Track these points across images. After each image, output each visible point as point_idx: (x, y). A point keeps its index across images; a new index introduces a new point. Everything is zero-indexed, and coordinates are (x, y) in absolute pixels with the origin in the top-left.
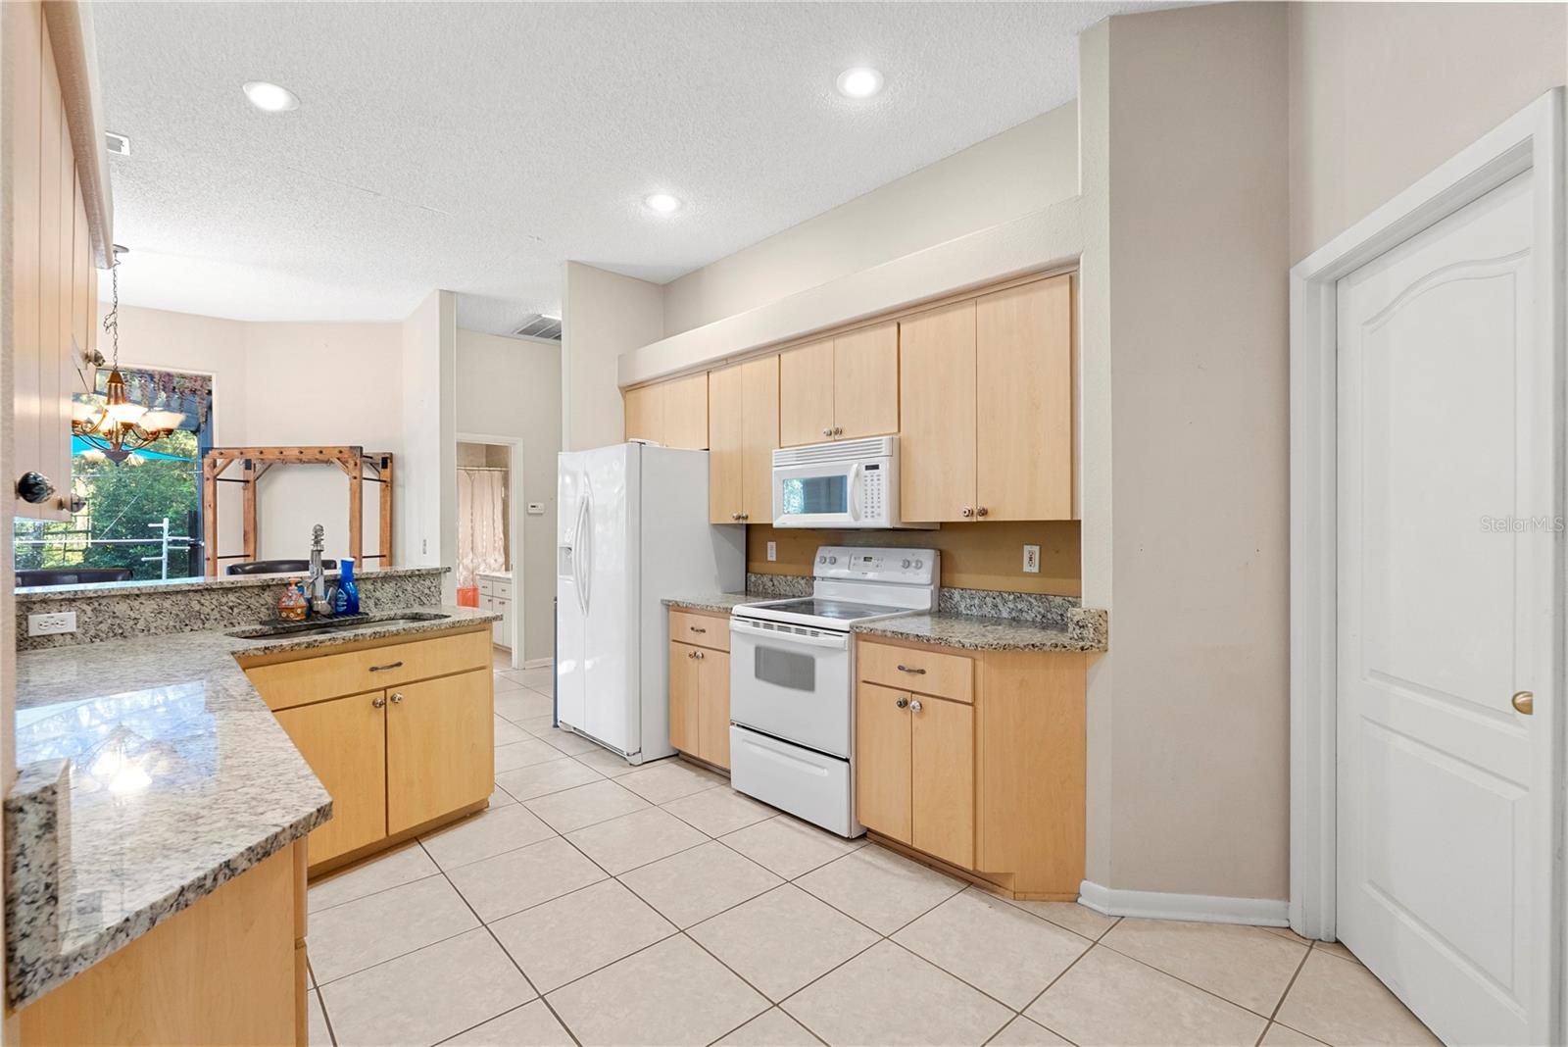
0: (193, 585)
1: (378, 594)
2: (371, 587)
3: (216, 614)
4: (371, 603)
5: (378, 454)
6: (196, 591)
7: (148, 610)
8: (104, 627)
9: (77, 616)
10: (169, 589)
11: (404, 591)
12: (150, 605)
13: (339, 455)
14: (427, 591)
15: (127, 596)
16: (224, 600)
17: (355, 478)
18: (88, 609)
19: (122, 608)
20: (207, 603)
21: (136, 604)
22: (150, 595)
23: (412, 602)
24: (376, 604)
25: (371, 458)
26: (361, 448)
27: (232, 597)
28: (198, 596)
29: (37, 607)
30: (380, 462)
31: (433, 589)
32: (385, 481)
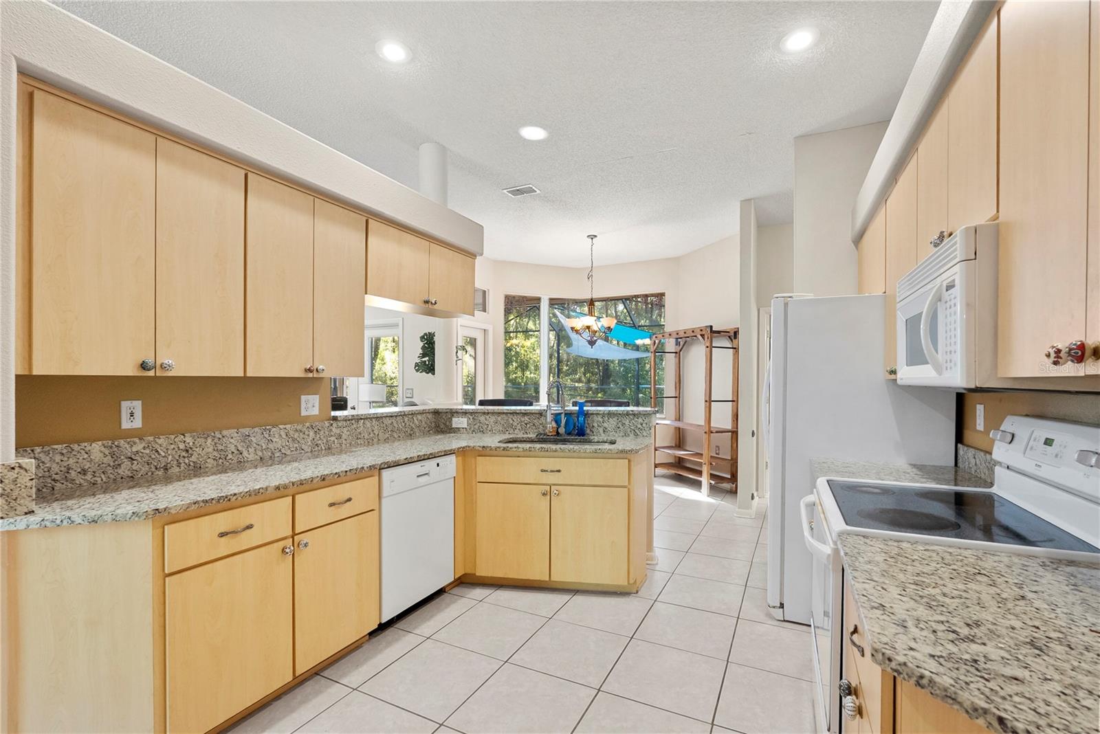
0: (508, 410)
1: (605, 425)
2: (601, 420)
3: (519, 427)
4: (601, 430)
5: (732, 329)
6: (511, 413)
7: (492, 421)
8: (476, 427)
9: (468, 421)
10: (499, 411)
11: (623, 424)
12: (492, 419)
13: (701, 333)
14: (639, 426)
15: (484, 413)
16: (523, 420)
17: (707, 347)
18: (471, 418)
19: (482, 418)
20: (515, 420)
21: (487, 417)
22: (493, 413)
23: (629, 433)
24: (604, 431)
25: (728, 332)
26: (711, 327)
27: (526, 418)
28: (511, 416)
29: (455, 415)
30: (733, 334)
31: (644, 425)
32: (735, 348)
